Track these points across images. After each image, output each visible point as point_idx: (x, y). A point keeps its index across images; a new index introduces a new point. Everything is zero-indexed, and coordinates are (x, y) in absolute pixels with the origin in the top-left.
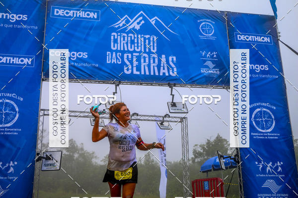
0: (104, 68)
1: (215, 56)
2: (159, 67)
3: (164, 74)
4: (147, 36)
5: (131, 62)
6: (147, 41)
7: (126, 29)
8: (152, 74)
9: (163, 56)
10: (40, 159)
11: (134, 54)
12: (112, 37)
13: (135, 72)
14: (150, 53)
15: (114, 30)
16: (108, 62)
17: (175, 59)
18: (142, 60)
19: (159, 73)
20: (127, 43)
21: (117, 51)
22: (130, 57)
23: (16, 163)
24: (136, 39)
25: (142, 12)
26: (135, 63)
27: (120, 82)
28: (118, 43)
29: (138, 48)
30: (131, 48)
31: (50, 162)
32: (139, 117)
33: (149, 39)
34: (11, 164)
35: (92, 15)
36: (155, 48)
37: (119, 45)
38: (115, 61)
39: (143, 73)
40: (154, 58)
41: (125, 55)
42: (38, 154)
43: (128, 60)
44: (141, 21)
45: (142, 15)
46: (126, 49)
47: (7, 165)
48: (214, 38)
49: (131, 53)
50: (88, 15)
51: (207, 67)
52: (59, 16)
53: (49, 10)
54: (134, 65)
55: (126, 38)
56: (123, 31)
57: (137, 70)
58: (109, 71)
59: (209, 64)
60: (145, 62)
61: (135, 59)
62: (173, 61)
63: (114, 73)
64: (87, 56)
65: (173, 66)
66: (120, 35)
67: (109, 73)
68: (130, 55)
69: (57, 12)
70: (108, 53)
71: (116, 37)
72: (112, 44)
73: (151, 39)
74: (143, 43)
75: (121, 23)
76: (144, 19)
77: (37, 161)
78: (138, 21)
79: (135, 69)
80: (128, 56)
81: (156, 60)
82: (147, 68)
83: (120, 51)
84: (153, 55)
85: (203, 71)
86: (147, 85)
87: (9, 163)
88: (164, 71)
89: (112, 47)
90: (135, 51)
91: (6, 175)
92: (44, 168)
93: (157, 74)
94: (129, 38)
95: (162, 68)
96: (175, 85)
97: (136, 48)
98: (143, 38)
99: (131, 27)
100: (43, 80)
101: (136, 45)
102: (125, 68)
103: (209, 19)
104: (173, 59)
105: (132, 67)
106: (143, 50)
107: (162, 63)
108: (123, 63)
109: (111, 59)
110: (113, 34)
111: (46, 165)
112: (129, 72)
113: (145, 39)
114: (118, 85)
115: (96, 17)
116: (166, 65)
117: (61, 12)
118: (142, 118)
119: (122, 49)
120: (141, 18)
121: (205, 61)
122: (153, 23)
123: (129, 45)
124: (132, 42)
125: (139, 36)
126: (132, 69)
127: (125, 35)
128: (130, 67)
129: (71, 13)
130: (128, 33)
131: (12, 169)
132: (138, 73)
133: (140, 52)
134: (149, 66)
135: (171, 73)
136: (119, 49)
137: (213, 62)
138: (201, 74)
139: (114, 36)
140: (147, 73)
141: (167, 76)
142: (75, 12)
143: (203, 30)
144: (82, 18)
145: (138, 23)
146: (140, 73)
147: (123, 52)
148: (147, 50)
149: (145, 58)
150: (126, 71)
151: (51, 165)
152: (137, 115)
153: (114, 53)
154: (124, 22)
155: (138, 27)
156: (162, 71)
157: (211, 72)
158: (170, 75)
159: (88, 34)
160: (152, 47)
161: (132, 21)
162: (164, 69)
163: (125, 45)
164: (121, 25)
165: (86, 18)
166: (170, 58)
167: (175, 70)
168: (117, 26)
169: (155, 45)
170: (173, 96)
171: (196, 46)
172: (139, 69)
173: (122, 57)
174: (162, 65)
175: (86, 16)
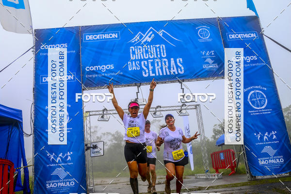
0: (127, 75)
1: (213, 54)
2: (169, 68)
3: (174, 72)
4: (158, 46)
5: (147, 67)
6: (158, 49)
7: (141, 42)
8: (165, 74)
9: (172, 59)
10: (88, 148)
11: (149, 61)
12: (131, 50)
13: (152, 75)
14: (161, 58)
15: (132, 44)
16: (130, 70)
17: (181, 61)
18: (156, 65)
19: (170, 72)
20: (143, 53)
21: (135, 60)
22: (146, 63)
23: (71, 153)
24: (149, 49)
25: (151, 27)
26: (151, 67)
27: (140, 84)
28: (135, 54)
29: (151, 56)
30: (146, 56)
31: (96, 150)
32: (162, 109)
33: (159, 47)
34: (69, 154)
35: (114, 36)
36: (165, 54)
37: (137, 55)
38: (135, 68)
39: (157, 74)
40: (165, 62)
41: (142, 63)
42: (86, 145)
43: (145, 66)
44: (151, 35)
45: (151, 30)
46: (142, 58)
47: (66, 155)
48: (210, 40)
49: (147, 60)
50: (111, 36)
51: (208, 63)
52: (90, 40)
53: (82, 37)
54: (150, 69)
55: (141, 49)
56: (139, 44)
57: (153, 73)
58: (131, 77)
59: (209, 60)
60: (158, 65)
61: (150, 65)
62: (180, 62)
63: (136, 77)
64: (113, 67)
65: (181, 66)
66: (137, 48)
67: (132, 79)
68: (146, 62)
69: (88, 38)
70: (129, 62)
71: (134, 50)
72: (131, 55)
73: (161, 47)
74: (155, 52)
75: (136, 38)
76: (154, 32)
77: (86, 150)
78: (149, 35)
79: (151, 72)
80: (144, 63)
81: (167, 63)
82: (160, 70)
83: (138, 60)
84: (157, 60)
85: (205, 66)
86: (162, 83)
87: (67, 153)
88: (174, 71)
89: (132, 58)
90: (149, 58)
91: (66, 162)
92: (93, 155)
93: (168, 74)
94: (144, 49)
95: (172, 68)
96: (183, 81)
97: (150, 56)
98: (154, 48)
99: (144, 40)
100: (83, 90)
101: (150, 53)
102: (143, 73)
103: (205, 25)
104: (179, 60)
105: (149, 71)
106: (155, 57)
107: (172, 64)
108: (142, 69)
109: (132, 67)
110: (131, 47)
111: (94, 153)
112: (147, 75)
113: (156, 48)
114: (139, 86)
115: (117, 37)
116: (175, 66)
117: (91, 37)
118: (164, 109)
119: (139, 58)
120: (151, 32)
121: (205, 59)
122: (161, 35)
123: (144, 54)
124: (147, 52)
125: (152, 46)
126: (149, 73)
127: (141, 47)
128: (147, 71)
129: (98, 37)
130: (142, 45)
131: (69, 158)
132: (154, 75)
133: (154, 58)
134: (162, 68)
135: (180, 72)
136: (137, 58)
137: (212, 59)
138: (203, 69)
139: (132, 49)
140: (161, 74)
141: (177, 75)
142: (101, 35)
143: (201, 35)
144: (107, 39)
145: (150, 37)
146: (156, 74)
147: (141, 60)
148: (159, 56)
149: (158, 62)
150: (144, 75)
151: (97, 152)
152: (161, 107)
153: (134, 62)
154: (138, 38)
155: (149, 40)
156: (172, 71)
157: (211, 66)
158: (179, 74)
159: (112, 51)
160: (162, 54)
161: (144, 36)
162: (174, 69)
163: (142, 55)
164: (136, 40)
165: (110, 39)
166: (178, 60)
167: (183, 68)
168: (133, 42)
169: (165, 51)
170: (183, 89)
171: (196, 48)
172: (154, 72)
173: (140, 65)
174: (172, 66)
175: (109, 37)
